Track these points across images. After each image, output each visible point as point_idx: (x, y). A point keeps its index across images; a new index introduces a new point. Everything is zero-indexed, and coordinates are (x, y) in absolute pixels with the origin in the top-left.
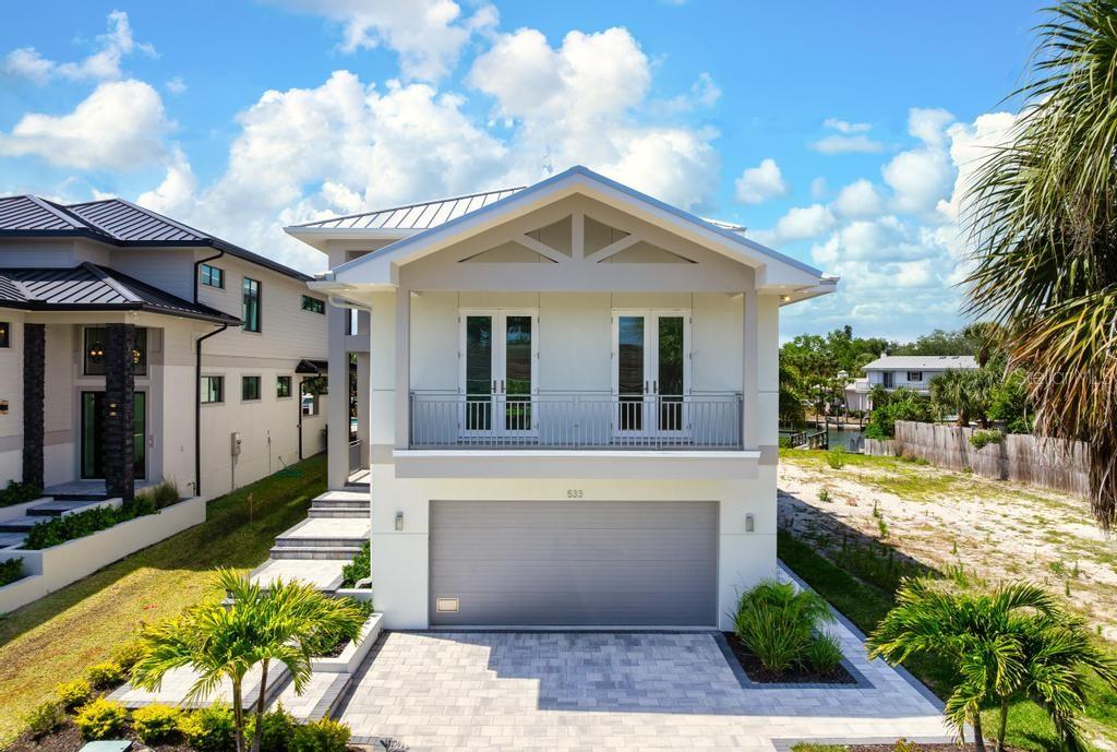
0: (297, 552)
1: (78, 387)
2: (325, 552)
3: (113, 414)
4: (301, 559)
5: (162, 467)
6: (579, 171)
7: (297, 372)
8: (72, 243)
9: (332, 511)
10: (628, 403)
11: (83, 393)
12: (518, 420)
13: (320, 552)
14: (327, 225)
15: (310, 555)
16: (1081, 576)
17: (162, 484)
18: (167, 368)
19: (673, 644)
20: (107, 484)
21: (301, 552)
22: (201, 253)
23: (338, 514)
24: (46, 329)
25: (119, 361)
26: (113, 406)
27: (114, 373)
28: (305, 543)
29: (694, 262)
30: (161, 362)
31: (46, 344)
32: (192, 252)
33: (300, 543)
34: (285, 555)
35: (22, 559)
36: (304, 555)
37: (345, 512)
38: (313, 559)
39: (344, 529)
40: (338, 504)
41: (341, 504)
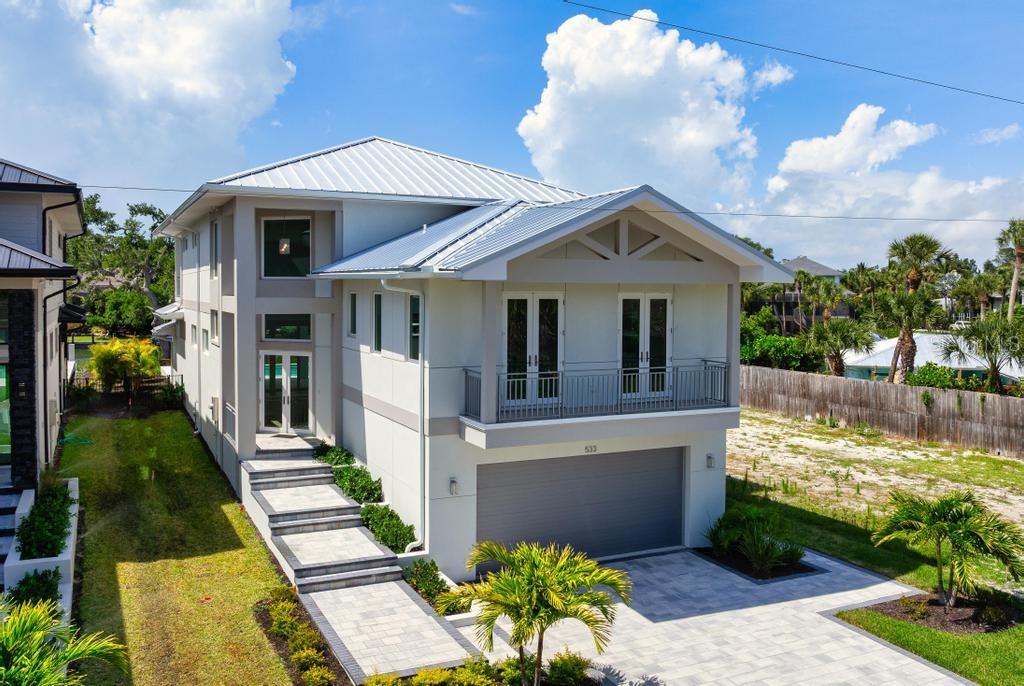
0: (298, 526)
2: (326, 523)
3: (23, 394)
6: (646, 189)
7: (59, 320)
10: (656, 373)
12: (548, 388)
13: (322, 523)
15: (311, 528)
16: (850, 478)
19: (669, 563)
20: (13, 476)
21: (304, 525)
22: (48, 199)
23: (283, 484)
28: (298, 516)
29: (698, 260)
32: (41, 197)
34: (287, 531)
35: (57, 568)
36: (306, 528)
37: (289, 481)
38: (315, 531)
39: (316, 499)
40: (276, 474)
41: (279, 474)
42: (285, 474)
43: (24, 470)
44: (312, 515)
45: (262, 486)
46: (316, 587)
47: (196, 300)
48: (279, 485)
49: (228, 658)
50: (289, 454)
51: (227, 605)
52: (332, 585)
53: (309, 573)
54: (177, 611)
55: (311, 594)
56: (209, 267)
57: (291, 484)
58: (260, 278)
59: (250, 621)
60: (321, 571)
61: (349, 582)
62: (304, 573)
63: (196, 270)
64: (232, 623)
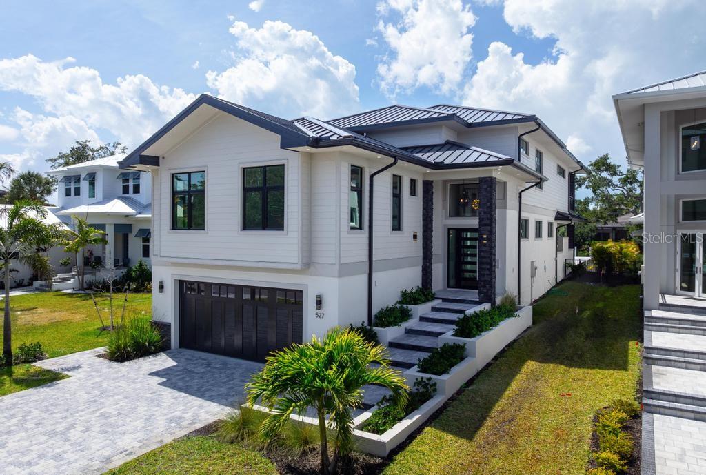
0: (670, 360)
1: (445, 225)
3: (485, 242)
4: (674, 367)
5: (505, 283)
7: (555, 219)
8: (440, 127)
9: (667, 327)
11: (449, 229)
14: (647, 91)
15: (684, 365)
17: (505, 295)
18: (508, 211)
20: (479, 293)
21: (675, 361)
22: (522, 128)
23: (674, 330)
24: (434, 185)
25: (489, 204)
26: (485, 236)
27: (485, 213)
28: (673, 353)
30: (505, 207)
31: (434, 195)
32: (516, 128)
33: (668, 353)
34: (659, 362)
35: (465, 344)
36: (679, 364)
37: (679, 328)
38: (686, 368)
39: (698, 345)
40: (669, 321)
41: (672, 321)
44: (686, 354)
45: (654, 328)
46: (662, 410)
49: (550, 438)
50: (690, 310)
51: (579, 403)
52: (679, 413)
53: (658, 396)
54: (540, 396)
55: (654, 415)
57: (681, 330)
58: (678, 174)
59: (588, 419)
60: (671, 398)
61: (698, 416)
62: (653, 395)
64: (573, 415)
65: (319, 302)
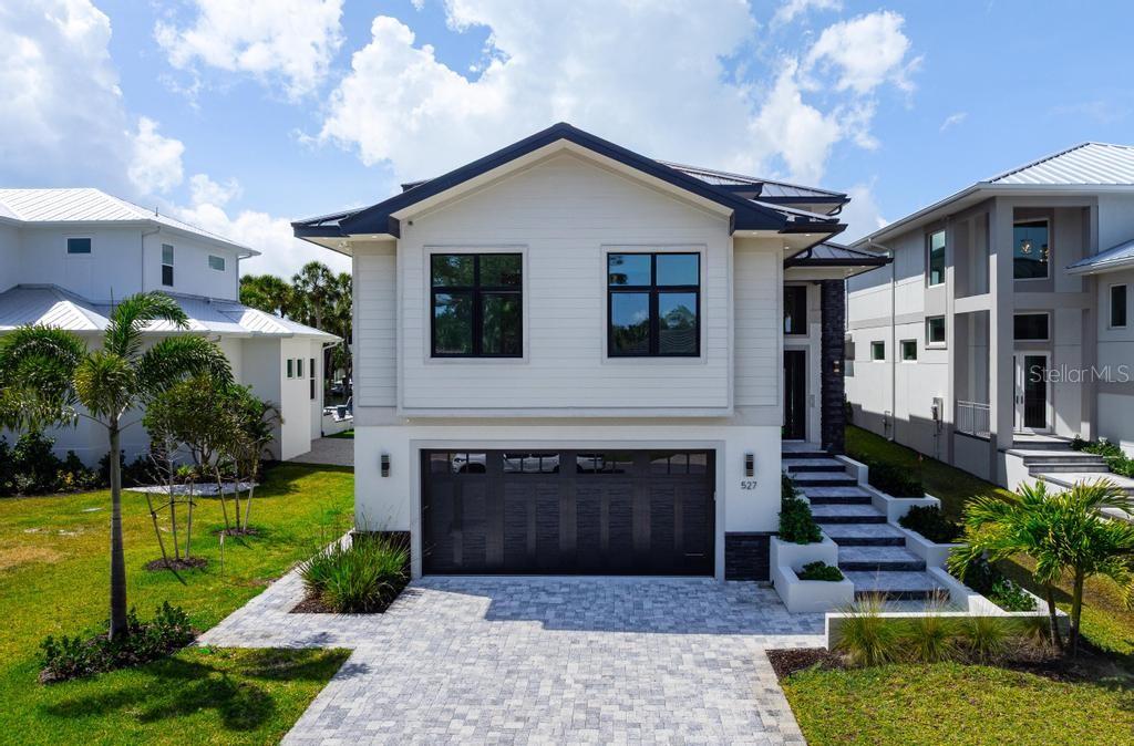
25: (840, 318)
26: (836, 362)
27: (834, 330)
42: (1056, 460)
43: (835, 438)
45: (1038, 469)
47: (891, 315)
48: (1055, 469)
50: (1045, 446)
56: (922, 276)
57: (1068, 469)
63: (890, 285)
65: (749, 466)
